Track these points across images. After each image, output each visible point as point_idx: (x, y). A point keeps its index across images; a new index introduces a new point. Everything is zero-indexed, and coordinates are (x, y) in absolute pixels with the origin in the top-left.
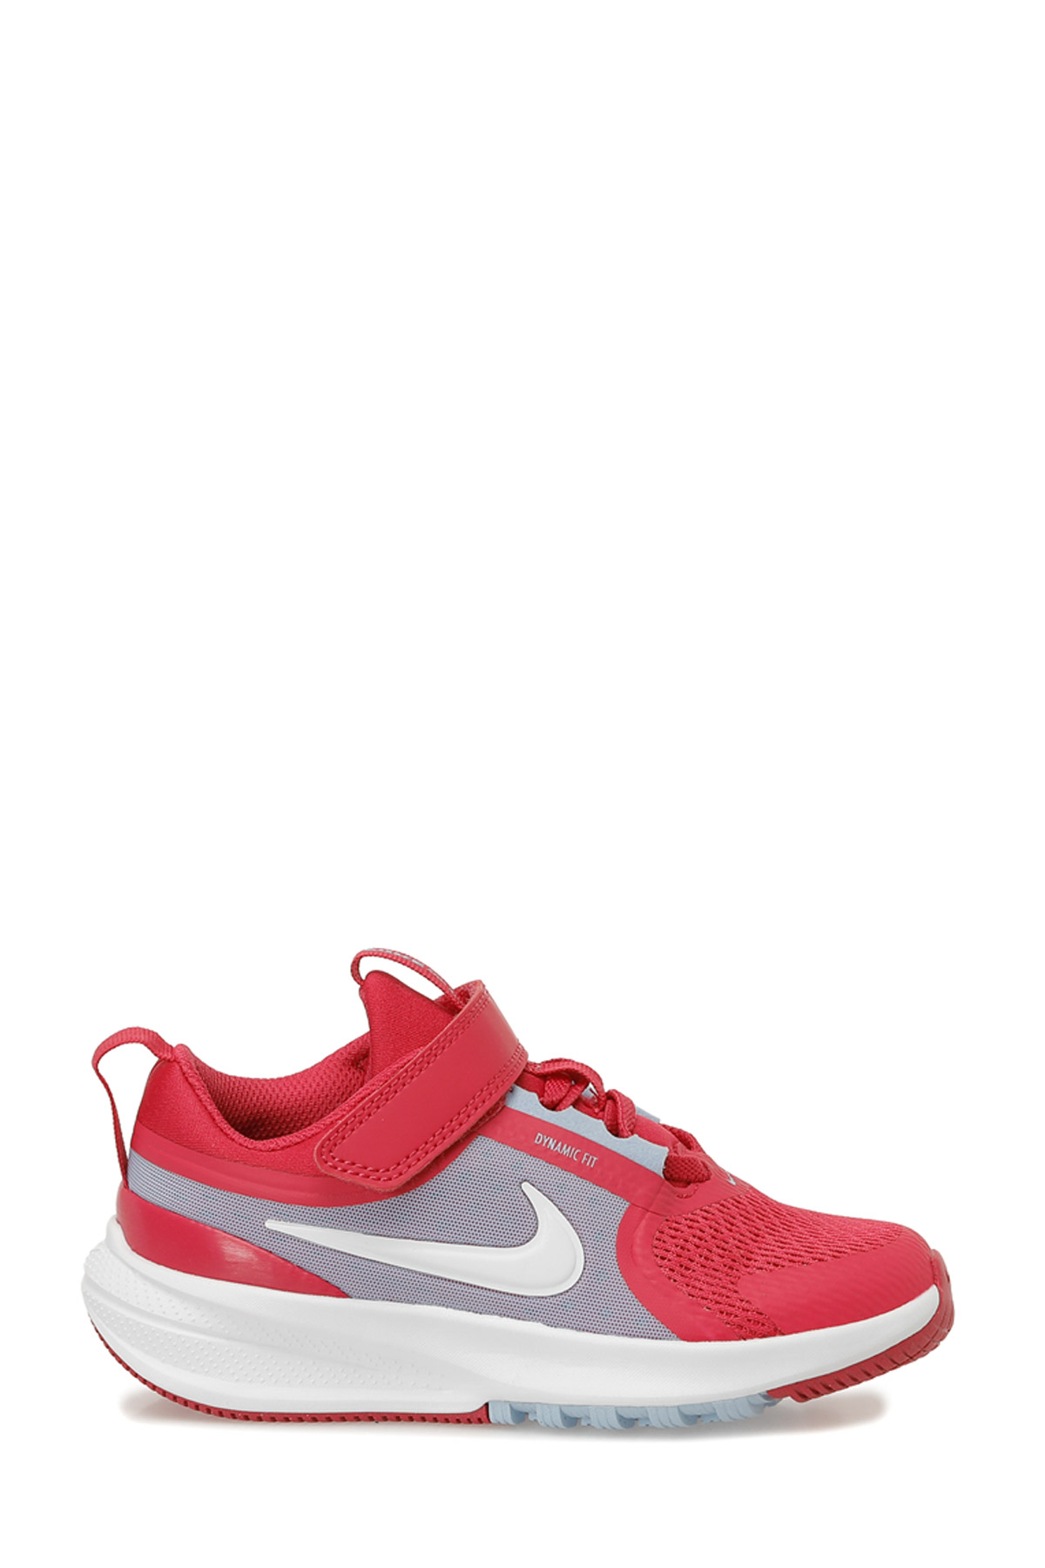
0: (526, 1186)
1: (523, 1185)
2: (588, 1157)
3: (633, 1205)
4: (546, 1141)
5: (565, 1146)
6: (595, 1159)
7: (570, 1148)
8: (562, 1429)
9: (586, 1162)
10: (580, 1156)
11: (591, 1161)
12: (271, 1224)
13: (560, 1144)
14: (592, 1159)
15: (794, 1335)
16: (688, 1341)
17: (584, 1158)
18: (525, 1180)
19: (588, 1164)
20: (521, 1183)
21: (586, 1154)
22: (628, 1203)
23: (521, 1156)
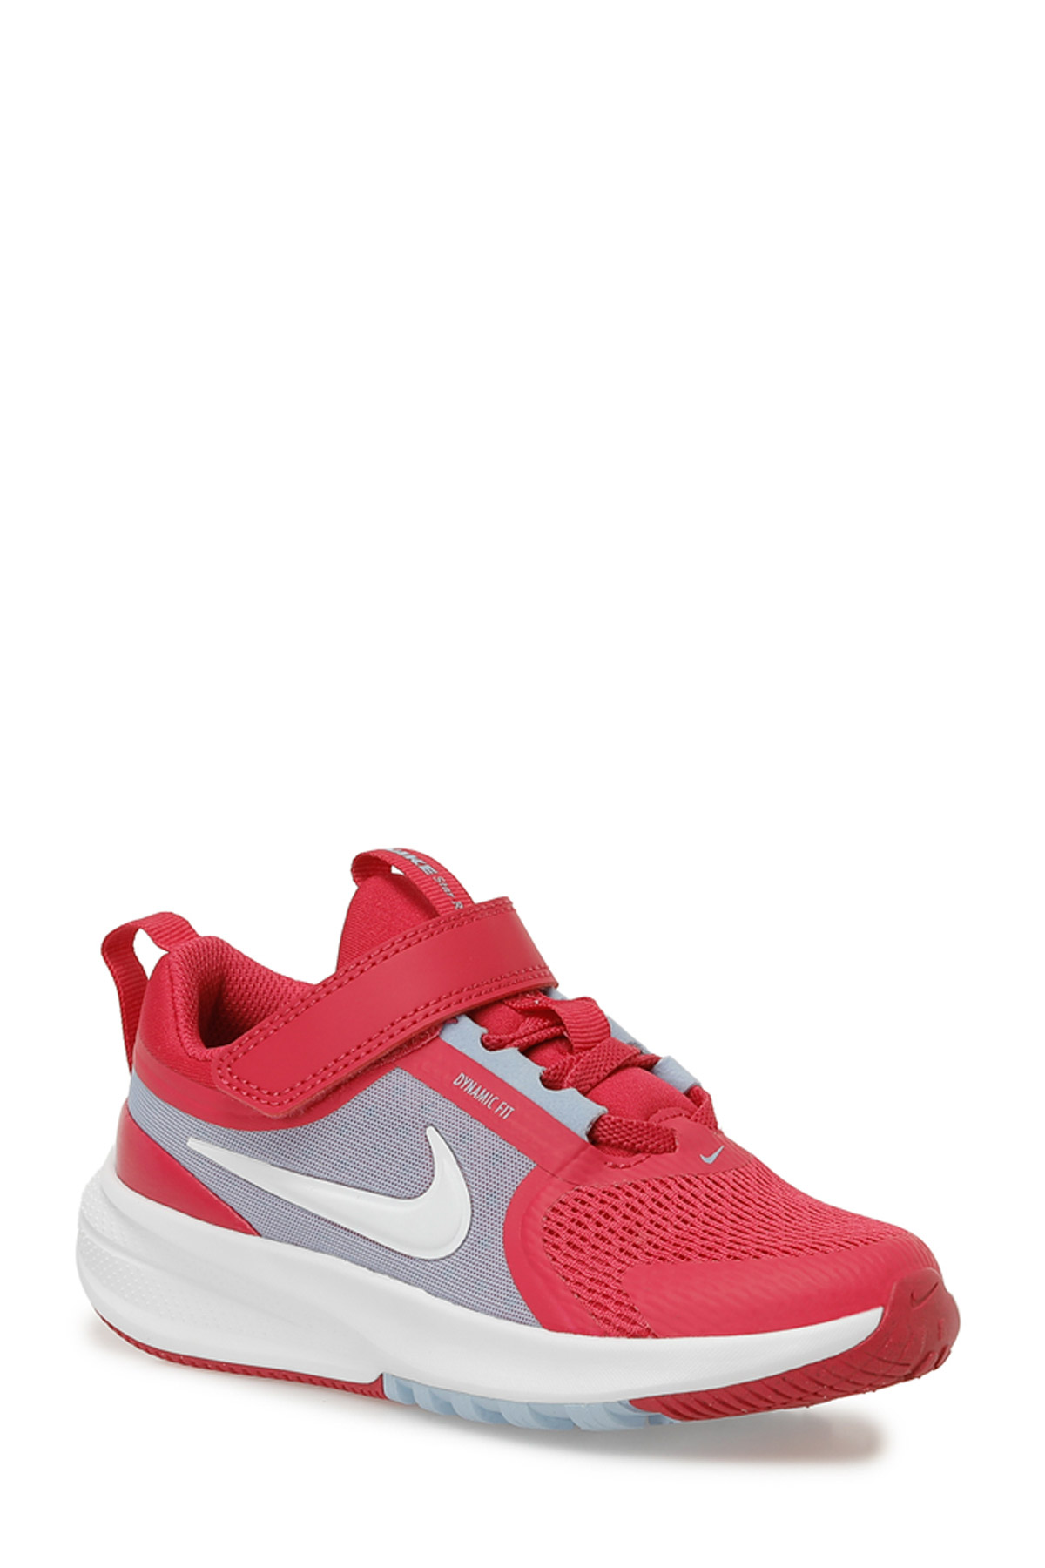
0: (430, 1132)
1: (428, 1130)
2: (504, 1107)
3: (541, 1167)
4: (466, 1083)
5: (484, 1091)
6: (512, 1109)
7: (488, 1093)
8: (436, 1415)
9: (500, 1111)
10: (496, 1104)
11: (505, 1111)
12: (193, 1143)
13: (479, 1089)
14: (509, 1109)
15: (667, 1341)
16: (550, 1330)
17: (500, 1108)
18: (432, 1125)
19: (501, 1114)
20: (425, 1127)
21: (504, 1103)
22: (534, 1165)
23: (433, 1096)
